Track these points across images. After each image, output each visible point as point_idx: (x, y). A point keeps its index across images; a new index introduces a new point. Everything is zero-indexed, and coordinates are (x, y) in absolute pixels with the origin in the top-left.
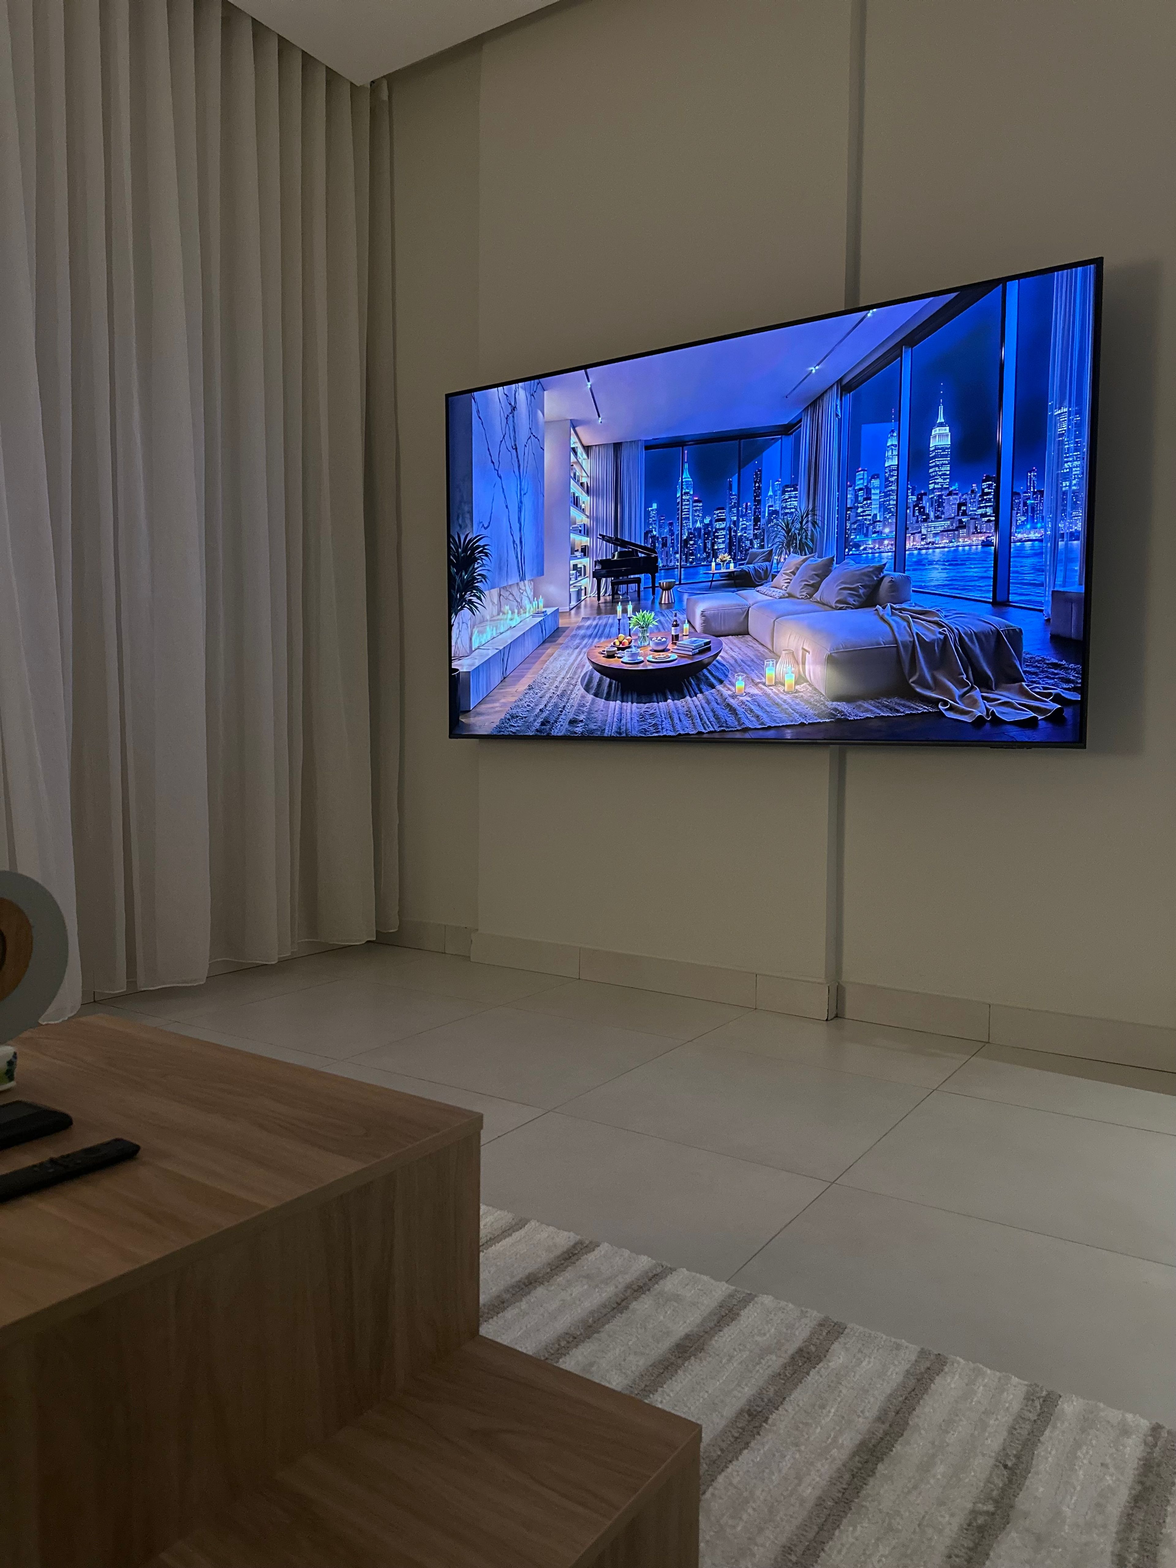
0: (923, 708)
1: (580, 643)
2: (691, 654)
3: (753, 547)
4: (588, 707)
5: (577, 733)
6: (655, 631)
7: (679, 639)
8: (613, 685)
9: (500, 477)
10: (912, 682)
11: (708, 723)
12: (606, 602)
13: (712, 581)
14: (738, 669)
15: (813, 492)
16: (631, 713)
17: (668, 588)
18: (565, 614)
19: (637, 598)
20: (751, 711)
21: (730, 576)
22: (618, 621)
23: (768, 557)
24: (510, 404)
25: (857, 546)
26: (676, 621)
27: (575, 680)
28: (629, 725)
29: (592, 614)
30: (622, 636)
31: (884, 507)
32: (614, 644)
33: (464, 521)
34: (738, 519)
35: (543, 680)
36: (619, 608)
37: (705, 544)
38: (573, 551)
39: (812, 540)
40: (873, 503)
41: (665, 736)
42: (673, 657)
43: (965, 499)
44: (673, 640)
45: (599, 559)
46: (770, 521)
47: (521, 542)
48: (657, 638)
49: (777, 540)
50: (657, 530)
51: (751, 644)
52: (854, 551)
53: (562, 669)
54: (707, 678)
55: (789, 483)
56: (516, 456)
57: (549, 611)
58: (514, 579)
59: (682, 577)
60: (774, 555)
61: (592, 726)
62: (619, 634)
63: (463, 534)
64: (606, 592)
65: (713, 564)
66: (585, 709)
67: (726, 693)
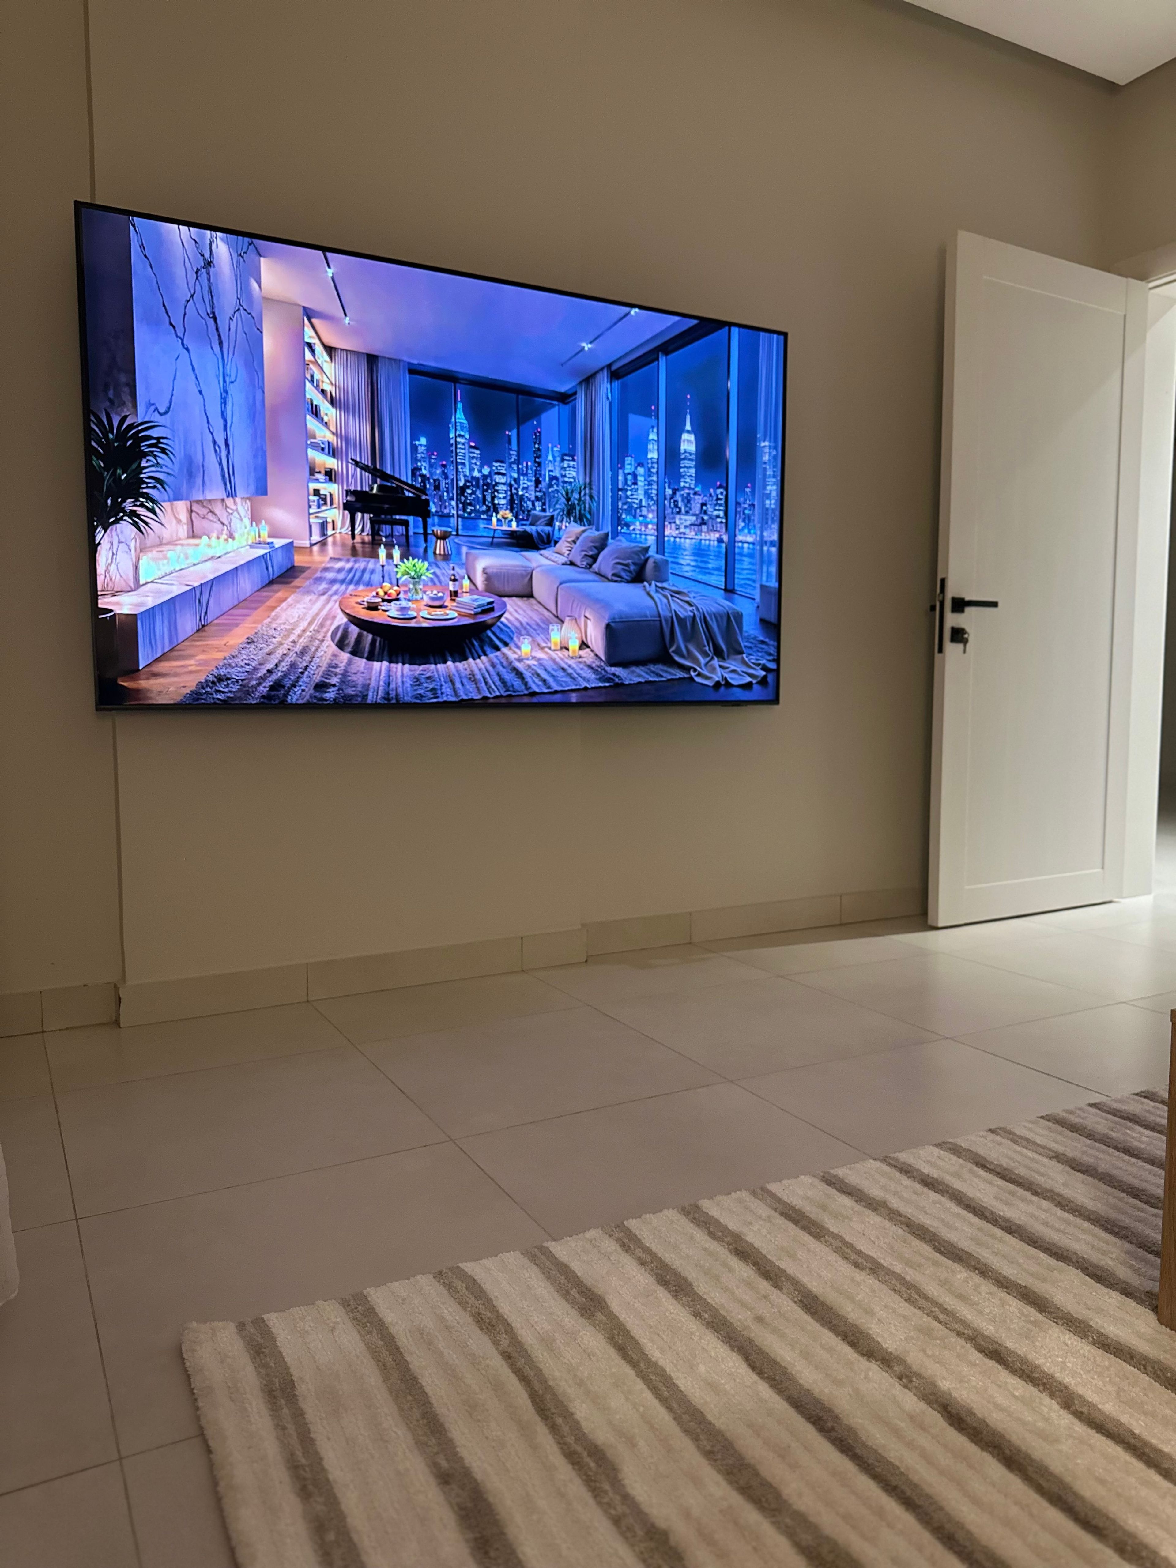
0: (680, 674)
1: (328, 590)
2: (472, 612)
3: (535, 509)
4: (343, 668)
5: (326, 700)
6: (430, 584)
7: (459, 595)
8: (378, 644)
9: (187, 349)
10: (673, 652)
11: (493, 687)
12: (363, 543)
13: (493, 537)
14: (523, 632)
15: (590, 464)
16: (402, 676)
17: (444, 537)
18: (304, 550)
19: (405, 544)
20: (538, 675)
21: (512, 534)
22: (381, 568)
23: (550, 522)
24: (202, 255)
25: (628, 525)
26: (454, 575)
27: (322, 634)
28: (400, 690)
29: (343, 555)
30: (387, 585)
31: (647, 494)
32: (377, 593)
33: (118, 394)
34: (519, 477)
35: (272, 632)
36: (382, 552)
37: (484, 496)
38: (312, 472)
39: (590, 513)
40: (640, 488)
41: (445, 702)
42: (451, 615)
43: (706, 501)
44: (451, 596)
45: (352, 488)
46: (550, 486)
47: (227, 445)
48: (432, 592)
49: (558, 506)
50: (427, 468)
51: (536, 607)
52: (624, 530)
53: (300, 619)
54: (491, 640)
55: (567, 452)
56: (214, 328)
57: (279, 543)
58: (216, 492)
59: (460, 527)
60: (555, 520)
61: (350, 691)
62: (383, 582)
63: (117, 413)
64: (363, 530)
65: (494, 519)
66: (338, 670)
67: (512, 656)
